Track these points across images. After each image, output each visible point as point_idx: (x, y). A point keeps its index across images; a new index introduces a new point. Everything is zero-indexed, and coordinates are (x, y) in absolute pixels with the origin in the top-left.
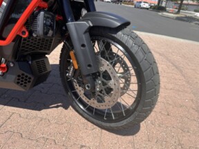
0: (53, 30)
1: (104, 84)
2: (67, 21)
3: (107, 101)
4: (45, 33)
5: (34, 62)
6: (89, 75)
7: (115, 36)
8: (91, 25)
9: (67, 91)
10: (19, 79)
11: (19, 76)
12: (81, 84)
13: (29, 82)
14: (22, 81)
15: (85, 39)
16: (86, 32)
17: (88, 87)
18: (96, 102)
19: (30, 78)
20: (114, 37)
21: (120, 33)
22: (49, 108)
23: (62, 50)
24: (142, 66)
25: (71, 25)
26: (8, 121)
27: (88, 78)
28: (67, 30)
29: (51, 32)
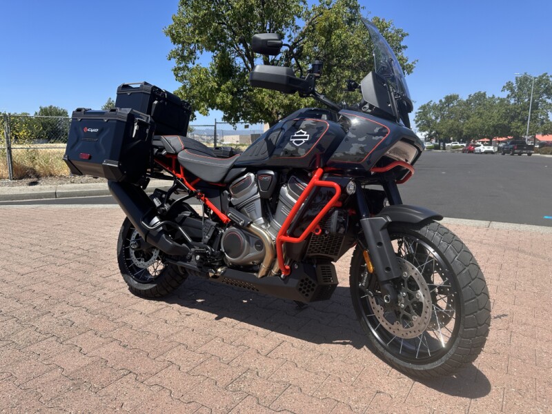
0: (345, 227)
1: (410, 296)
2: (361, 217)
3: (416, 324)
4: (338, 230)
5: (319, 266)
6: (387, 282)
7: (419, 232)
8: (390, 220)
9: (360, 316)
10: (301, 285)
11: (302, 281)
12: (378, 298)
13: (313, 290)
14: (305, 288)
15: (382, 235)
16: (383, 229)
17: (387, 299)
18: (401, 327)
19: (314, 285)
20: (417, 233)
21: (425, 228)
22: (332, 343)
23: (354, 253)
24: (453, 268)
25: (366, 221)
26: (279, 348)
27: (387, 286)
28: (361, 227)
29: (342, 230)
